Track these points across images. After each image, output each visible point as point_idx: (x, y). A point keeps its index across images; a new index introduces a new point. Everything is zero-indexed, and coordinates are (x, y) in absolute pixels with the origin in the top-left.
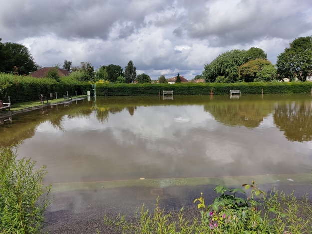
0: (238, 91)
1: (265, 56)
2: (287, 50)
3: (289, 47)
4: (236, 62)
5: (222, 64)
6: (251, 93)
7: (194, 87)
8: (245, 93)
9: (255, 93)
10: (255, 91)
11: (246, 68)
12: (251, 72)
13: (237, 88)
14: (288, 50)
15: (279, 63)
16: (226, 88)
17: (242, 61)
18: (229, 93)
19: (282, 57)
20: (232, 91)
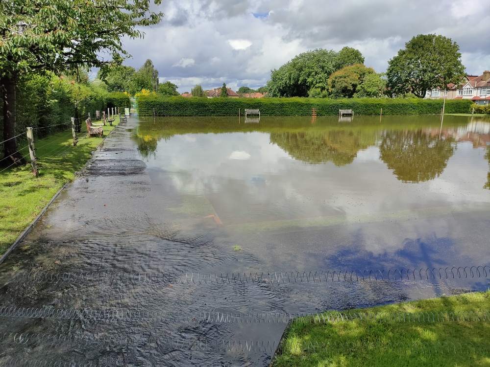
0: (350, 111)
1: (361, 61)
2: (402, 53)
3: (404, 48)
6: (366, 114)
7: (289, 103)
9: (371, 114)
10: (371, 111)
11: (341, 77)
12: (348, 83)
13: (348, 107)
14: (404, 53)
16: (333, 106)
17: (331, 67)
18: (338, 114)
19: (394, 63)
20: (342, 111)
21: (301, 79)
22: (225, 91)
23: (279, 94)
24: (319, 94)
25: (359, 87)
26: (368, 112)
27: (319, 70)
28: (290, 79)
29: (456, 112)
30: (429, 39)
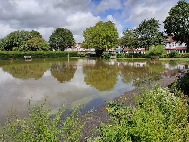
0: (30, 57)
2: (53, 34)
4: (24, 38)
5: (13, 39)
8: (34, 58)
9: (40, 58)
13: (29, 55)
15: (50, 41)
18: (24, 58)
20: (26, 57)
23: (5, 49)
24: (18, 49)
25: (39, 47)
27: (22, 39)
29: (73, 56)
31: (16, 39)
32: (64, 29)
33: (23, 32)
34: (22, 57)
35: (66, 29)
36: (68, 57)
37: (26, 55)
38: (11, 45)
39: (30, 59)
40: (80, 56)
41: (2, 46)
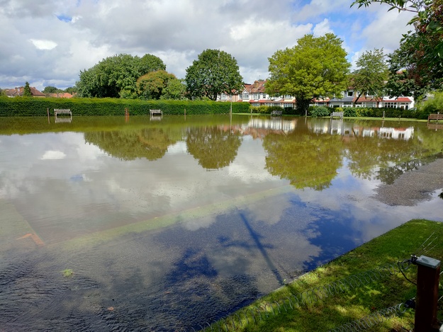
0: (159, 111)
1: (163, 67)
2: (196, 63)
3: (197, 60)
4: (130, 71)
5: (109, 72)
6: (173, 114)
7: (101, 103)
8: (167, 113)
9: (177, 114)
10: (177, 111)
11: (147, 81)
12: (154, 86)
13: (157, 107)
14: (198, 63)
15: (189, 78)
16: (144, 107)
17: (137, 72)
18: (148, 113)
19: (190, 71)
20: (152, 111)
21: (110, 81)
22: (28, 90)
23: (89, 95)
24: (130, 95)
25: (164, 91)
26: (174, 112)
27: (127, 73)
28: (99, 80)
29: (240, 112)
30: (215, 53)
31: (115, 73)
32: (219, 51)
33: (129, 58)
34: (144, 110)
35: (223, 52)
36: (231, 113)
37: (153, 107)
38: (103, 86)
39: (159, 114)
40: (255, 111)
41: (85, 87)
